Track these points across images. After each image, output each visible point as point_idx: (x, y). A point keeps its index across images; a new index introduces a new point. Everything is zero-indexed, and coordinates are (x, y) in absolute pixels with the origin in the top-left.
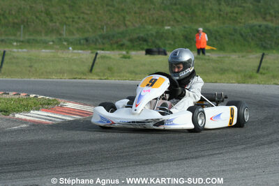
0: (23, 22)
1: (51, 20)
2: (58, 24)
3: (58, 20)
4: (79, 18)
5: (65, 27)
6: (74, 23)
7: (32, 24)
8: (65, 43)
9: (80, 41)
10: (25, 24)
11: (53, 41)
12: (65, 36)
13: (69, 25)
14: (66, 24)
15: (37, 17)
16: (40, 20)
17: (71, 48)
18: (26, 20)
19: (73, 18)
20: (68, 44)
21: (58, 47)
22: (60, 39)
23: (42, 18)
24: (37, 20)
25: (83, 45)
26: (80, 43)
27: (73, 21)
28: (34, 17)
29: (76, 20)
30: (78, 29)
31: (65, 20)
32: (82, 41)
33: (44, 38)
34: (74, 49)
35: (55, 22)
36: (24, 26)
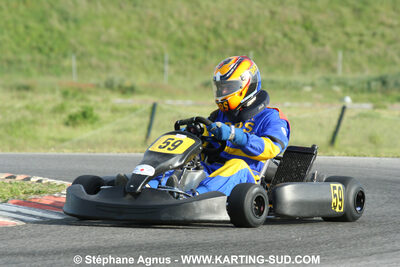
0: (255, 45)
1: (315, 40)
2: (328, 48)
3: (329, 39)
4: (374, 35)
5: (340, 55)
6: (363, 47)
7: (275, 49)
8: (337, 89)
9: (369, 83)
10: (260, 49)
11: (312, 85)
12: (340, 74)
13: (352, 51)
14: (345, 49)
15: (285, 35)
16: (291, 40)
17: (348, 100)
18: (261, 41)
19: (361, 35)
20: (344, 91)
21: (321, 96)
22: (328, 80)
23: (296, 37)
24: (286, 41)
25: (376, 91)
26: (369, 89)
27: (361, 42)
28: (279, 35)
29: (367, 38)
30: (370, 59)
31: (343, 39)
32: (373, 84)
33: (296, 77)
34: (355, 101)
35: (323, 45)
36: (258, 54)
